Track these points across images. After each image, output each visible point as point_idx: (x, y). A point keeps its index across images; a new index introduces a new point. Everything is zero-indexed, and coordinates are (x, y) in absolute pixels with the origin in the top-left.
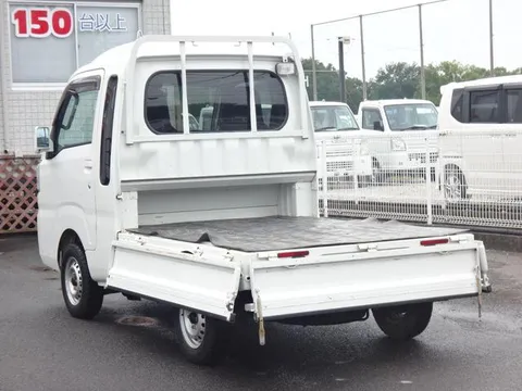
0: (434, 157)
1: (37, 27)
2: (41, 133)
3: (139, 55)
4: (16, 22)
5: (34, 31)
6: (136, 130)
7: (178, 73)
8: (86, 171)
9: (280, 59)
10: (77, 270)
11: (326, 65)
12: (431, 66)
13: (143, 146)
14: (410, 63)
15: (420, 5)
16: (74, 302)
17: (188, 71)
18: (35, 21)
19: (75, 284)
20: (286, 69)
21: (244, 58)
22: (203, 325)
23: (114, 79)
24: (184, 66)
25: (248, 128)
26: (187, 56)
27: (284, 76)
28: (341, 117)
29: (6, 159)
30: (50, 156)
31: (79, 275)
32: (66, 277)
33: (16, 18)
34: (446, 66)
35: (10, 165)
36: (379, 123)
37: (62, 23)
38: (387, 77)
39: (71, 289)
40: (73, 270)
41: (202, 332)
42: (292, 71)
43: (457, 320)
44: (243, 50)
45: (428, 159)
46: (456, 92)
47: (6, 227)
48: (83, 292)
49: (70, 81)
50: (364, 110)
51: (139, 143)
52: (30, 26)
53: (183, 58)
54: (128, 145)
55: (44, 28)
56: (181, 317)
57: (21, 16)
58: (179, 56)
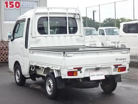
0: (118, 43)
1: (11, 6)
2: (10, 34)
3: (36, 12)
4: (5, 5)
5: (10, 7)
6: (35, 33)
7: (47, 18)
8: (21, 45)
9: (75, 14)
10: (19, 72)
11: (90, 18)
12: (118, 19)
13: (37, 38)
14: (112, 18)
15: (115, 3)
16: (18, 81)
17: (50, 17)
18: (10, 4)
19: (18, 76)
20: (77, 17)
21: (65, 13)
22: (52, 88)
23: (29, 19)
24: (49, 16)
25: (66, 33)
26: (49, 13)
27: (76, 19)
28: (93, 32)
29: (2, 42)
30: (12, 40)
31: (19, 74)
32: (16, 74)
33: (5, 3)
34: (122, 19)
35: (3, 43)
36: (103, 33)
37: (17, 5)
38: (106, 22)
39: (17, 78)
40: (18, 72)
41: (52, 90)
42: (79, 17)
43: (124, 87)
44: (65, 11)
45: (116, 43)
46: (124, 25)
47: (2, 60)
48: (20, 78)
49: (17, 20)
50: (99, 30)
51: (36, 37)
52: (9, 6)
53: (48, 13)
54: (33, 37)
55: (13, 6)
56: (47, 86)
57: (6, 3)
58: (47, 13)
